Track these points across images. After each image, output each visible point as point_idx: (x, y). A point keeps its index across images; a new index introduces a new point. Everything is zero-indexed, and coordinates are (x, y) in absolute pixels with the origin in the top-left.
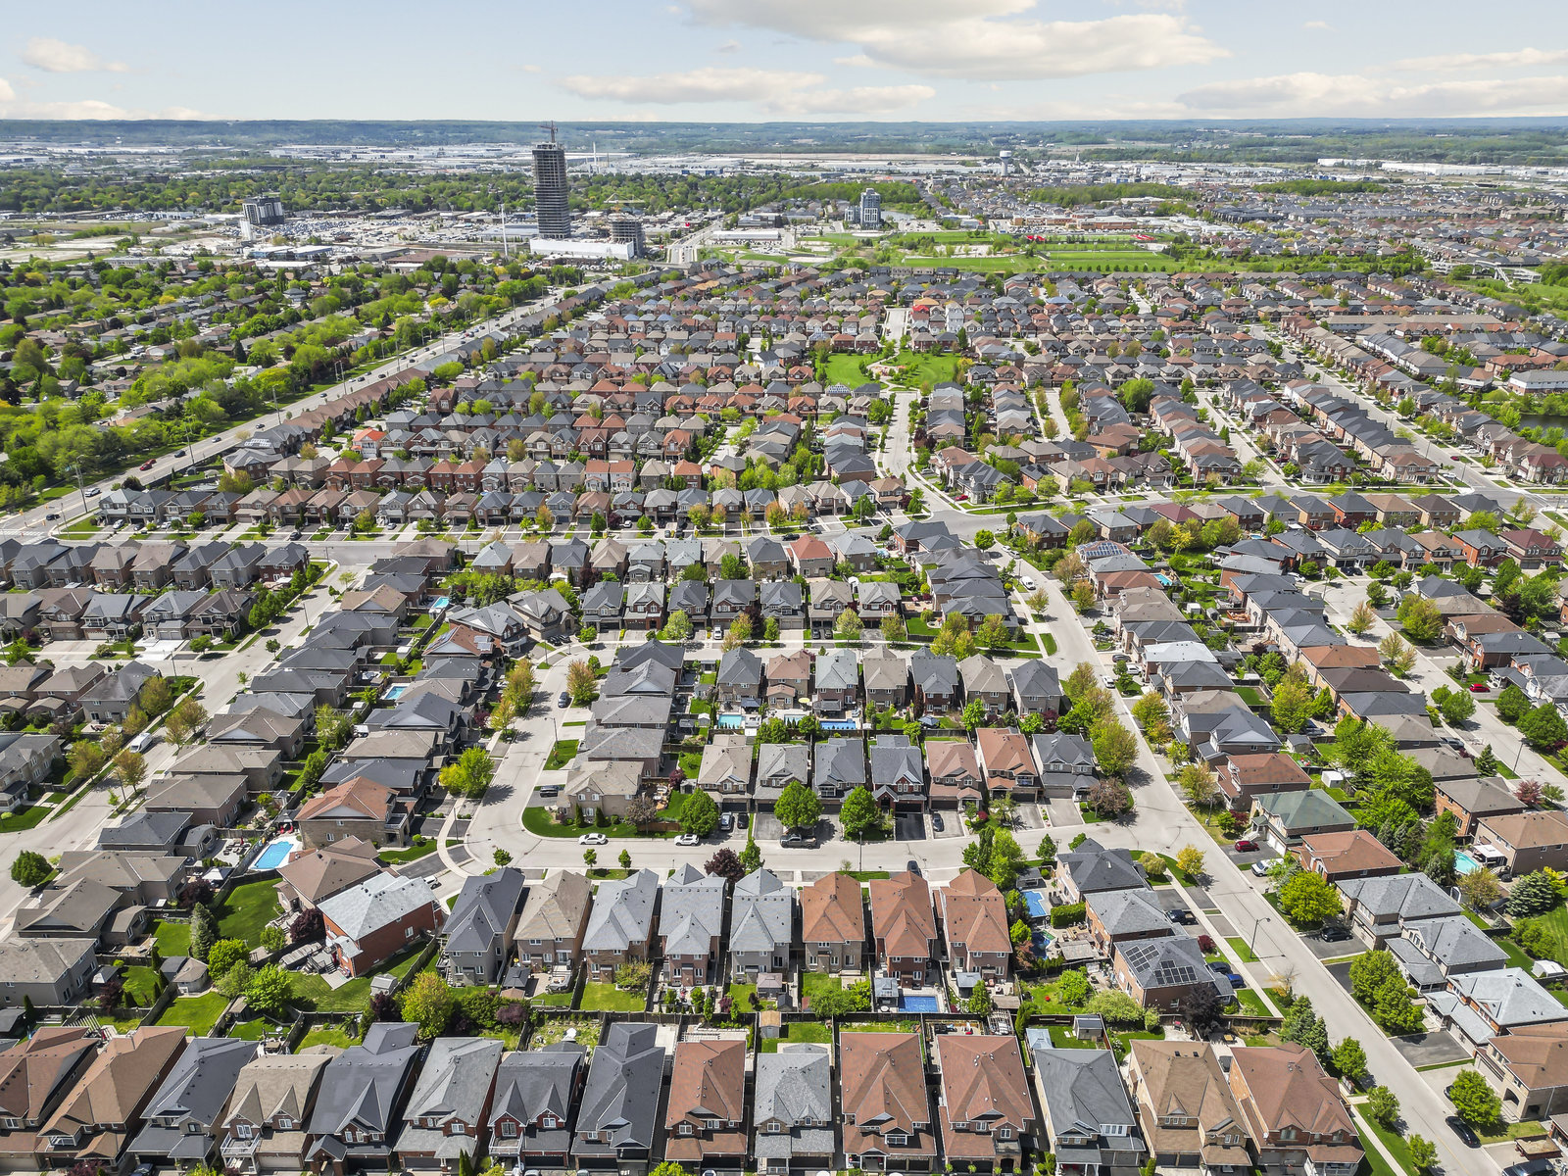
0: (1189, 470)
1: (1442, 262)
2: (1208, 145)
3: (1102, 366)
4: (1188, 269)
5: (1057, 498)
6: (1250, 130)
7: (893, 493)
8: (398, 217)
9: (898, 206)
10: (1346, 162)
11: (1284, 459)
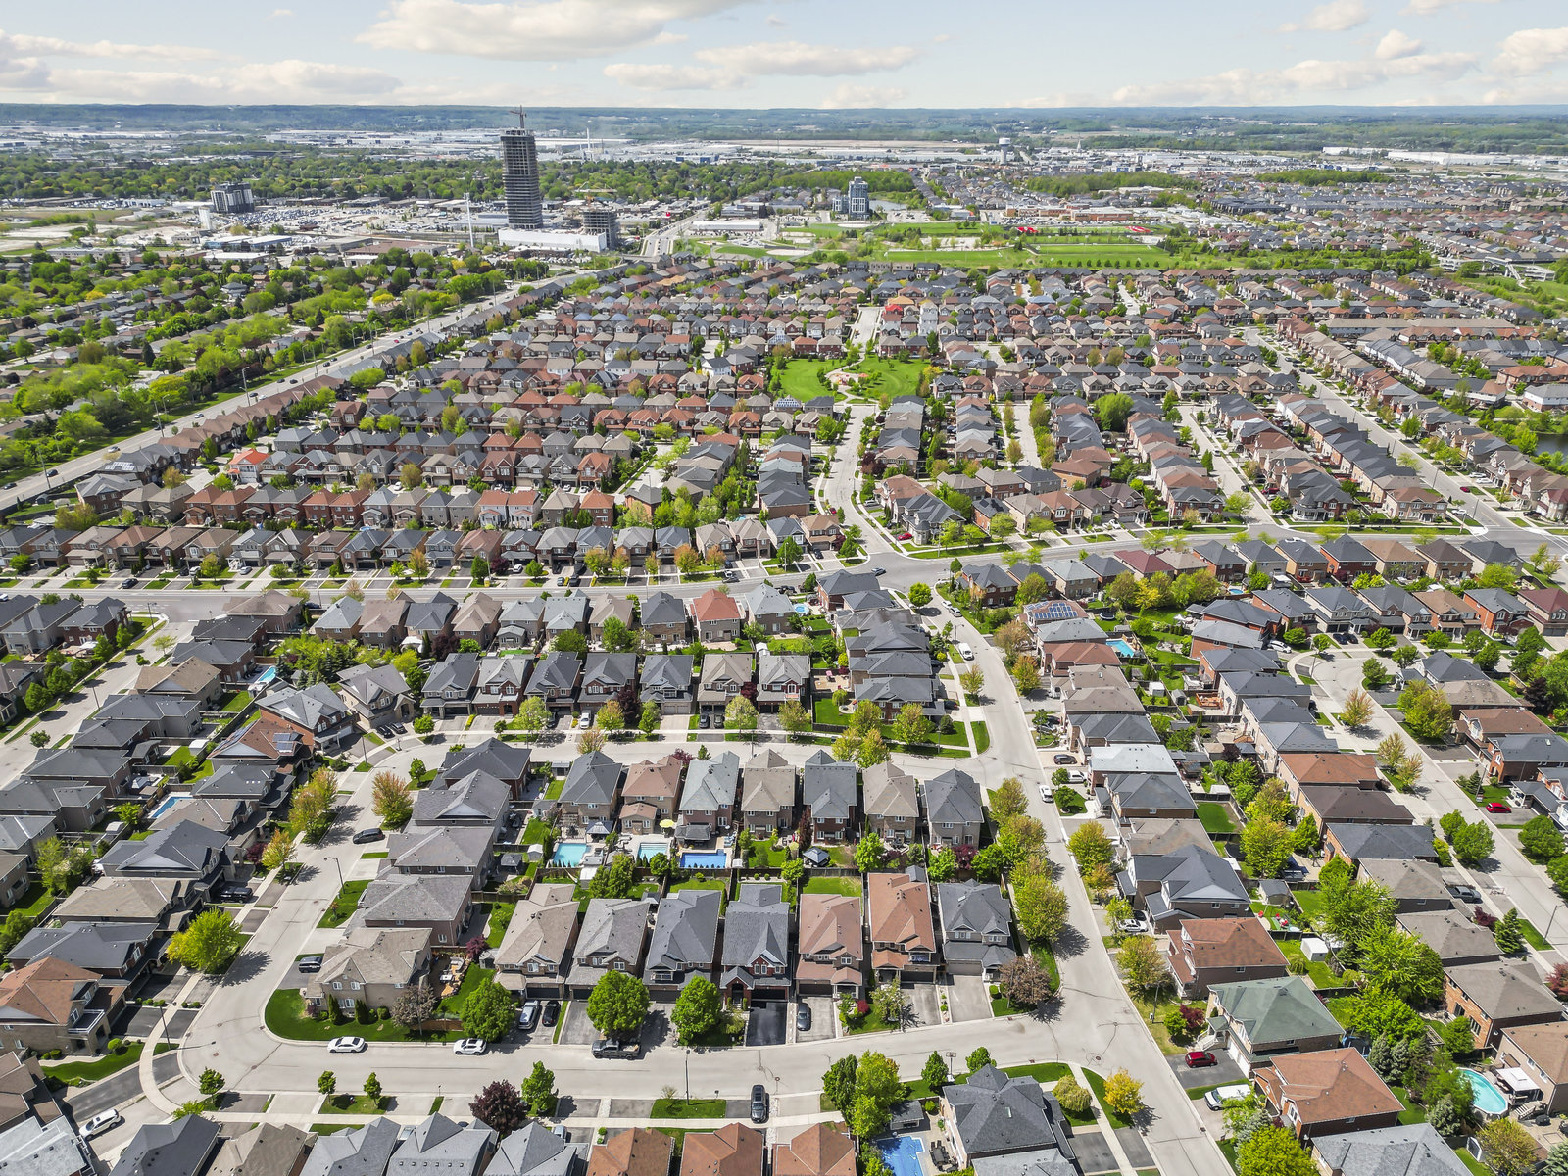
0: (1165, 504)
1: (1449, 258)
2: (1213, 132)
3: (1079, 376)
4: (1182, 264)
5: (1013, 538)
6: (1256, 117)
7: (826, 533)
8: (374, 204)
9: (890, 195)
10: (1352, 150)
11: (1273, 490)
